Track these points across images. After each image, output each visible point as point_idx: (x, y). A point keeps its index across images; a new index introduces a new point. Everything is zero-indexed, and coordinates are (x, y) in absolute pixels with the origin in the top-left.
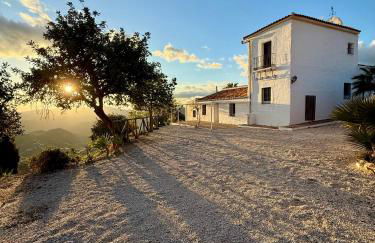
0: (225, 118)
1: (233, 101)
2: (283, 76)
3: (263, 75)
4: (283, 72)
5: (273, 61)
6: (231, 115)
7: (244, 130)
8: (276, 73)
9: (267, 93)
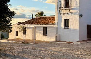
0: (40, 37)
1: (45, 26)
2: (75, 14)
3: (65, 12)
4: (75, 11)
5: (70, 5)
6: (44, 35)
7: (54, 44)
8: (71, 11)
9: (66, 23)
